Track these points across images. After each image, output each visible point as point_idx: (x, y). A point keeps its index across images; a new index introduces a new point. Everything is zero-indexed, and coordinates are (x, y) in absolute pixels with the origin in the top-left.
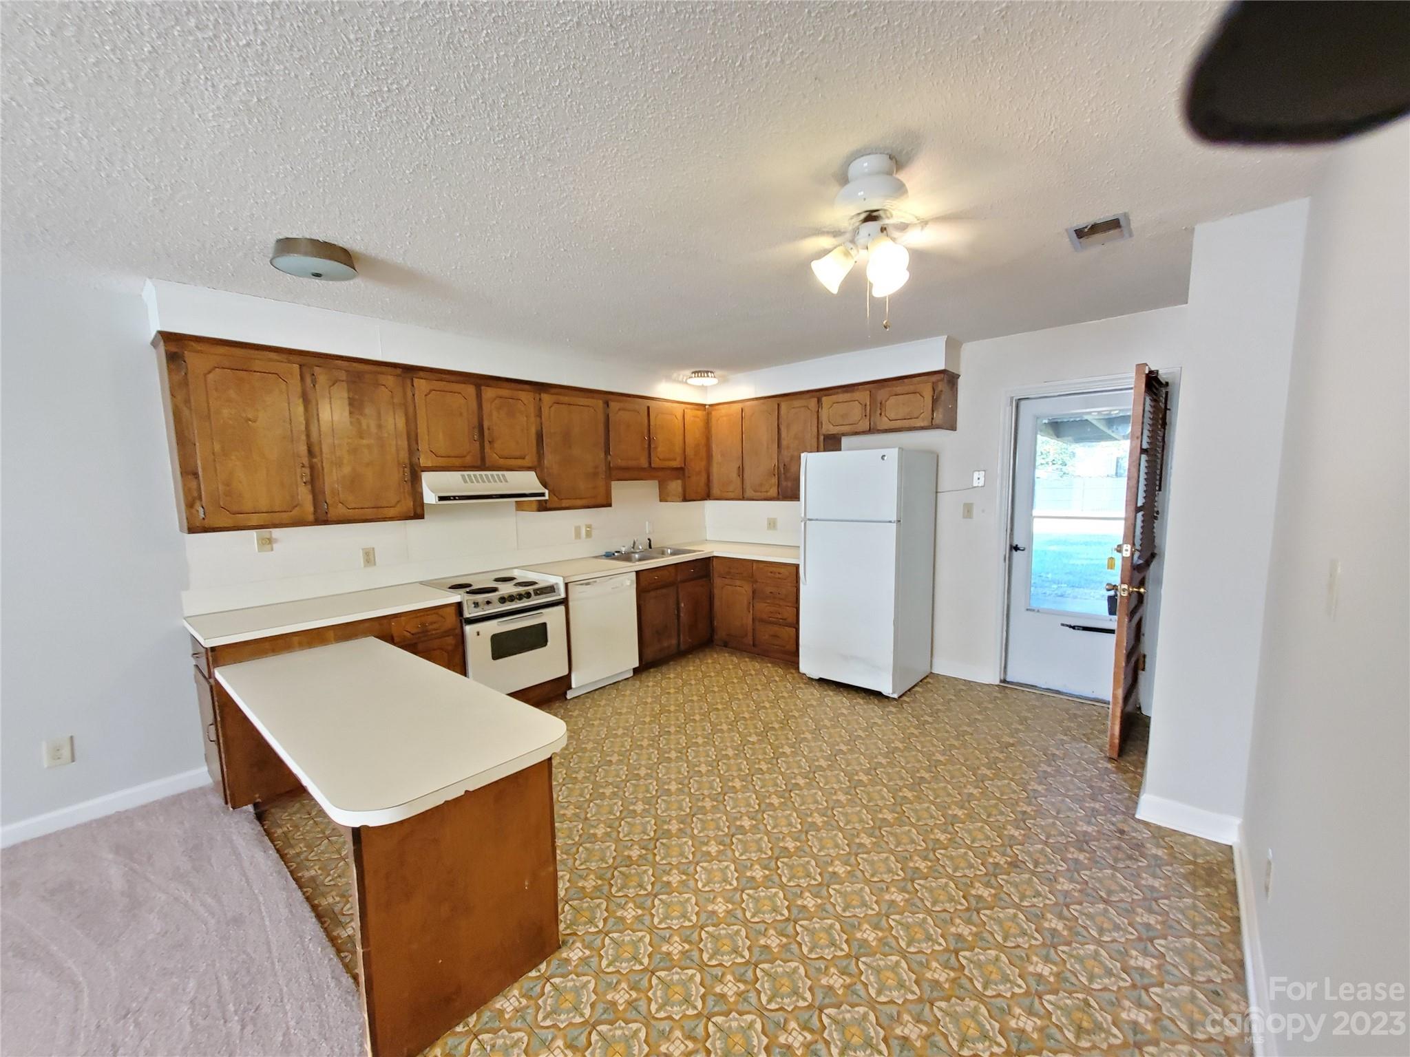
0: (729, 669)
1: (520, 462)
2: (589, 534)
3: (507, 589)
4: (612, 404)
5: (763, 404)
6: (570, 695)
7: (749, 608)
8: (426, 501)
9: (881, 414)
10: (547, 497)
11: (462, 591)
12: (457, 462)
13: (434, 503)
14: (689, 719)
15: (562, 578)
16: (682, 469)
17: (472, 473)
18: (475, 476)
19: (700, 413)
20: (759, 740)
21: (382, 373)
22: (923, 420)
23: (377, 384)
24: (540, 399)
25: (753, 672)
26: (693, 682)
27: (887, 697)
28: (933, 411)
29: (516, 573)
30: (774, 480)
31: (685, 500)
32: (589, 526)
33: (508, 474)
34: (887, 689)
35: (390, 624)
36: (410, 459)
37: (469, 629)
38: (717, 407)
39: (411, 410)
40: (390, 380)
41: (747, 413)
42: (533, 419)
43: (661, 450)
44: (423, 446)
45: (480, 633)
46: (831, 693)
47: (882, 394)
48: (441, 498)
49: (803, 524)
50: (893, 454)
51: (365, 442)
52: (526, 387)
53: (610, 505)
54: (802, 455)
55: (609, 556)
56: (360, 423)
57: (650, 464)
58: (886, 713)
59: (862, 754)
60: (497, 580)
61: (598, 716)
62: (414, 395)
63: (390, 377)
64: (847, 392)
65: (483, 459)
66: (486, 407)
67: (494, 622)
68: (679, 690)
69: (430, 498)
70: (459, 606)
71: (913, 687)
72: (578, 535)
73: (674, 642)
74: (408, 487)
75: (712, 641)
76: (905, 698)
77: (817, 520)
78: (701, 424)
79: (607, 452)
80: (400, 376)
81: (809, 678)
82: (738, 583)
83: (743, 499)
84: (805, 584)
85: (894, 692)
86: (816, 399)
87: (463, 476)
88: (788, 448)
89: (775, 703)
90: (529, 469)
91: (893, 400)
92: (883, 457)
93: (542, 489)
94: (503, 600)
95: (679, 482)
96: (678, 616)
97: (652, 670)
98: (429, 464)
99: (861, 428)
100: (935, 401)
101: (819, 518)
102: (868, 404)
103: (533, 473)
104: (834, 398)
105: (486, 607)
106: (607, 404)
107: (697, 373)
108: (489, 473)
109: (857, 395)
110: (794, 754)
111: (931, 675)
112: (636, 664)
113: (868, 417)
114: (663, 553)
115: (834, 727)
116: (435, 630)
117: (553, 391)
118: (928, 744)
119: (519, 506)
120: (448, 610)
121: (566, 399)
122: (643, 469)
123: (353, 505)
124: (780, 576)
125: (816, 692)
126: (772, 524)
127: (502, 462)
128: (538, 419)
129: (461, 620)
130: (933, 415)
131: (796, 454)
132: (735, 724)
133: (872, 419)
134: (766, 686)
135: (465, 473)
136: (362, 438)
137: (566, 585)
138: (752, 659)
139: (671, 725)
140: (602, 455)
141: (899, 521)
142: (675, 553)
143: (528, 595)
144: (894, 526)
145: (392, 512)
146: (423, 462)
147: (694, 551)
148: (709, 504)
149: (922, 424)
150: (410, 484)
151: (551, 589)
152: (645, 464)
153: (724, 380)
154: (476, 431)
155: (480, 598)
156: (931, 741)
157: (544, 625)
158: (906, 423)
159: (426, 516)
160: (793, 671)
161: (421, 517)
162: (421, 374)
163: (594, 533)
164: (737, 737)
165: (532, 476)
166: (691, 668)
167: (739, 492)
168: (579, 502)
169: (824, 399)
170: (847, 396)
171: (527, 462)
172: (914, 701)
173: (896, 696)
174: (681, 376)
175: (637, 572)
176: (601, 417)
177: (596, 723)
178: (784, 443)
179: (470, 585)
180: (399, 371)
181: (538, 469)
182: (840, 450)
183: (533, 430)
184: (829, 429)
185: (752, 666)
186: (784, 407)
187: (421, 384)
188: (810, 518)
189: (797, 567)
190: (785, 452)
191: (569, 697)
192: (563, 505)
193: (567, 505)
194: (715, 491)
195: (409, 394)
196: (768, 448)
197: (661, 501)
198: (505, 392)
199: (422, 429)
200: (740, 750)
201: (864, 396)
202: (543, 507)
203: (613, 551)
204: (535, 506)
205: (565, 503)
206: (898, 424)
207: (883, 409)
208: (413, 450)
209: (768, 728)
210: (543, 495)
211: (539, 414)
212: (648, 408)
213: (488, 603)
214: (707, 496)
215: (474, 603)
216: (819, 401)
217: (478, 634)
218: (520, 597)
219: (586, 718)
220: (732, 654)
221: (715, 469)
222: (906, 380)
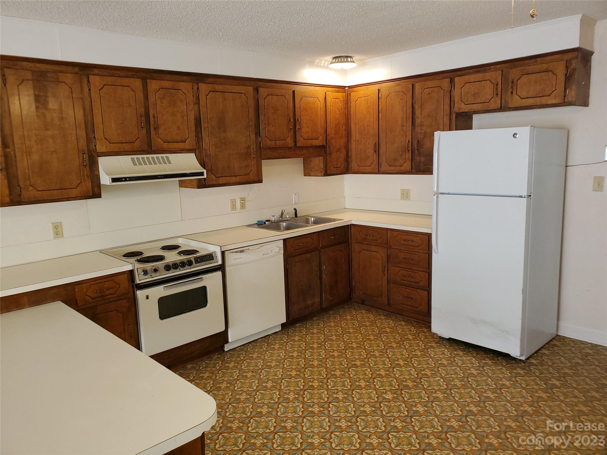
0: (366, 326)
1: (181, 145)
2: (243, 206)
3: (172, 257)
4: (261, 90)
5: (399, 85)
6: (227, 348)
7: (383, 271)
8: (102, 182)
9: (512, 93)
10: (205, 176)
11: (133, 260)
12: (127, 147)
13: (109, 184)
14: (330, 375)
15: (219, 247)
16: (323, 147)
17: (140, 156)
18: (143, 158)
19: (340, 95)
20: (394, 397)
21: (62, 72)
22: (555, 97)
23: (58, 81)
24: (198, 88)
25: (388, 330)
26: (334, 338)
27: (514, 359)
28: (565, 89)
29: (180, 242)
30: (408, 156)
31: (326, 174)
32: (243, 200)
33: (171, 156)
34: (515, 352)
35: (74, 289)
36: (88, 146)
37: (140, 294)
38: (355, 89)
39: (87, 103)
40: (69, 78)
41: (384, 93)
42: (191, 106)
43: (305, 130)
44: (99, 134)
45: (149, 297)
46: (461, 353)
47: (514, 73)
48: (114, 180)
49: (435, 197)
50: (524, 132)
51: (50, 133)
52: (185, 78)
53: (260, 181)
54: (436, 133)
55: (261, 224)
56: (44, 116)
57: (295, 142)
58: (514, 375)
59: (492, 416)
60: (164, 248)
61: (251, 368)
62: (90, 90)
63: (70, 76)
64: (479, 72)
65: (150, 144)
66: (152, 98)
67: (161, 287)
68: (321, 345)
69: (105, 180)
70: (131, 272)
71: (540, 349)
72: (233, 207)
73: (317, 300)
74: (87, 171)
75: (351, 299)
76: (532, 361)
77: (449, 194)
78: (341, 105)
79: (258, 134)
80: (77, 73)
81: (440, 337)
82: (373, 248)
83: (379, 172)
84: (437, 253)
85: (521, 355)
86: (449, 80)
87: (133, 159)
88: (421, 125)
89: (408, 361)
90: (189, 151)
91: (525, 79)
92: (515, 135)
93: (201, 169)
94: (168, 268)
95: (321, 158)
96: (321, 278)
97: (298, 325)
98: (104, 150)
99: (492, 106)
100: (568, 79)
101: (450, 192)
102: (500, 82)
103: (193, 156)
104: (466, 78)
105: (154, 275)
106: (257, 90)
107: (338, 58)
108: (155, 156)
109: (488, 75)
110: (427, 413)
111: (558, 338)
112: (284, 321)
113: (499, 96)
114: (307, 222)
115: (464, 387)
116: (111, 294)
117: (211, 80)
118: (557, 409)
119: (182, 184)
120: (122, 277)
121: (220, 87)
122: (290, 148)
123: (41, 188)
124: (413, 243)
125: (446, 352)
126: (405, 195)
127: (165, 145)
128: (197, 106)
129: (133, 286)
130: (565, 92)
131: (429, 130)
132: (371, 380)
133: (504, 96)
134: (400, 344)
135: (135, 157)
136: (47, 129)
137: (223, 253)
138: (388, 316)
139: (314, 379)
140: (253, 136)
141: (530, 196)
142: (317, 221)
143: (190, 263)
144: (524, 201)
145: (74, 192)
146: (100, 148)
147: (334, 220)
148: (348, 178)
149: (554, 101)
150: (88, 167)
151: (210, 257)
152: (290, 142)
153: (363, 64)
154: (143, 119)
155: (149, 266)
156: (559, 406)
157: (204, 288)
158: (538, 101)
159: (103, 195)
160: (425, 330)
161: (99, 196)
162: (96, 71)
163: (247, 204)
164: (374, 394)
165: (192, 157)
166: (332, 324)
167: (375, 166)
168: (233, 179)
169: (457, 79)
170: (479, 76)
171: (186, 146)
172: (541, 364)
173: (523, 358)
174: (323, 62)
175: (285, 240)
176: (252, 103)
177: (249, 375)
178: (418, 121)
179: (140, 253)
180: (77, 69)
181: (197, 151)
182: (472, 129)
183: (192, 117)
184: (460, 107)
185: (388, 324)
186: (418, 86)
187: (96, 80)
188: (442, 192)
189: (429, 236)
190: (418, 130)
191: (226, 350)
192: (220, 182)
193: (224, 182)
194: (354, 165)
195: (86, 90)
196: (402, 126)
197: (305, 175)
198: (167, 84)
199: (98, 119)
200: (376, 408)
201: (496, 76)
202: (202, 185)
203: (264, 220)
204: (195, 183)
205: (222, 181)
206: (530, 102)
207: (515, 88)
208: (90, 138)
209: (402, 387)
210: (202, 174)
211: (197, 102)
212: (294, 92)
213: (156, 270)
214: (347, 170)
215: (143, 271)
216: (452, 81)
217: (147, 297)
218: (183, 264)
219: (240, 369)
220: (368, 311)
221: (353, 146)
222: (538, 60)
